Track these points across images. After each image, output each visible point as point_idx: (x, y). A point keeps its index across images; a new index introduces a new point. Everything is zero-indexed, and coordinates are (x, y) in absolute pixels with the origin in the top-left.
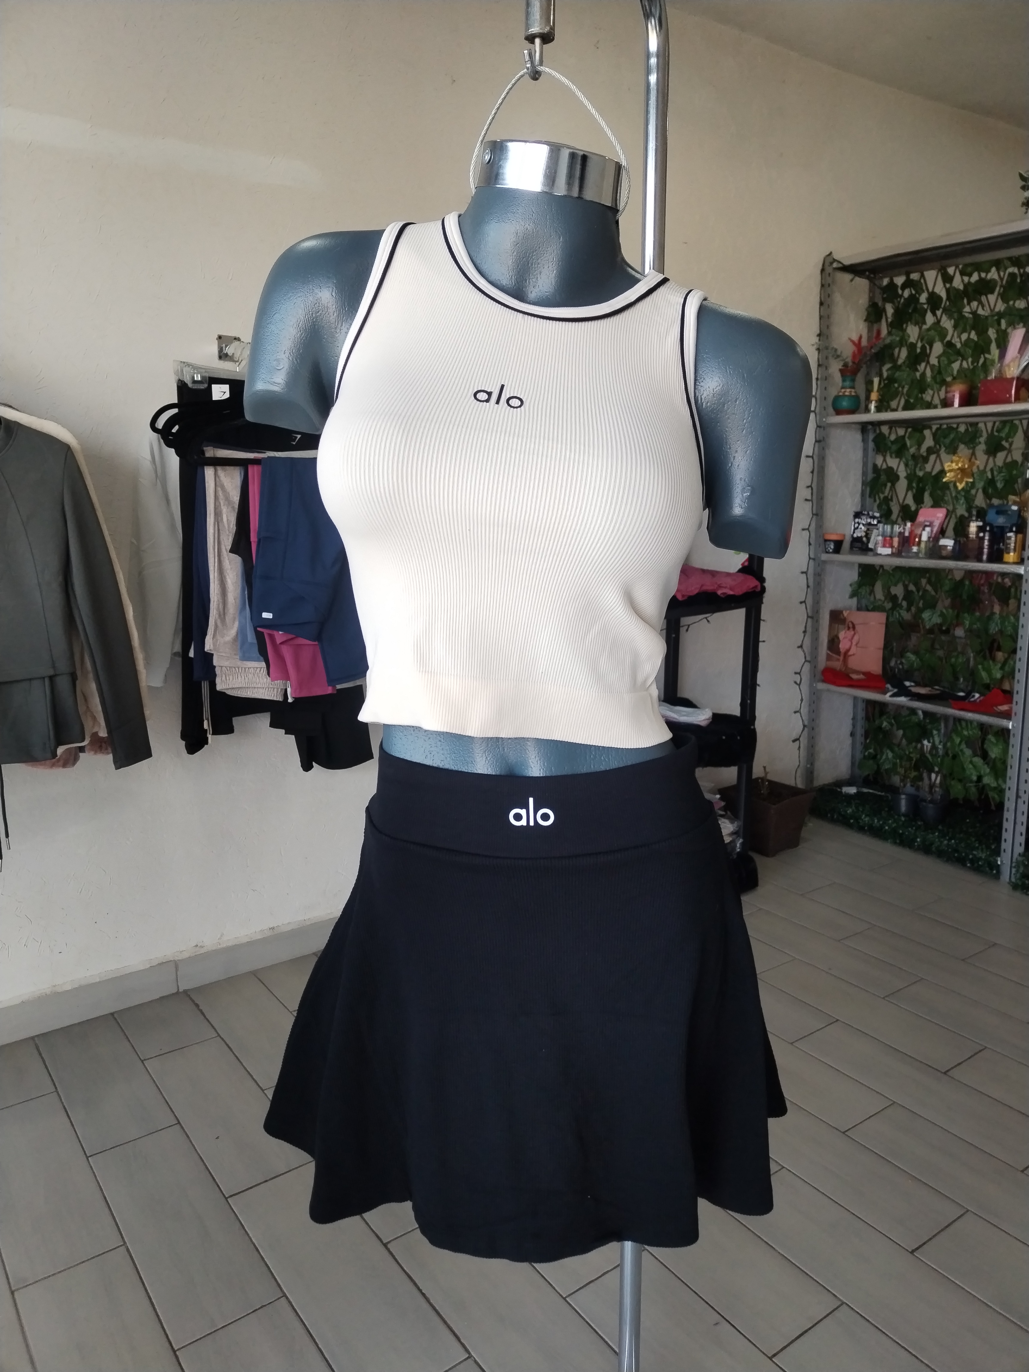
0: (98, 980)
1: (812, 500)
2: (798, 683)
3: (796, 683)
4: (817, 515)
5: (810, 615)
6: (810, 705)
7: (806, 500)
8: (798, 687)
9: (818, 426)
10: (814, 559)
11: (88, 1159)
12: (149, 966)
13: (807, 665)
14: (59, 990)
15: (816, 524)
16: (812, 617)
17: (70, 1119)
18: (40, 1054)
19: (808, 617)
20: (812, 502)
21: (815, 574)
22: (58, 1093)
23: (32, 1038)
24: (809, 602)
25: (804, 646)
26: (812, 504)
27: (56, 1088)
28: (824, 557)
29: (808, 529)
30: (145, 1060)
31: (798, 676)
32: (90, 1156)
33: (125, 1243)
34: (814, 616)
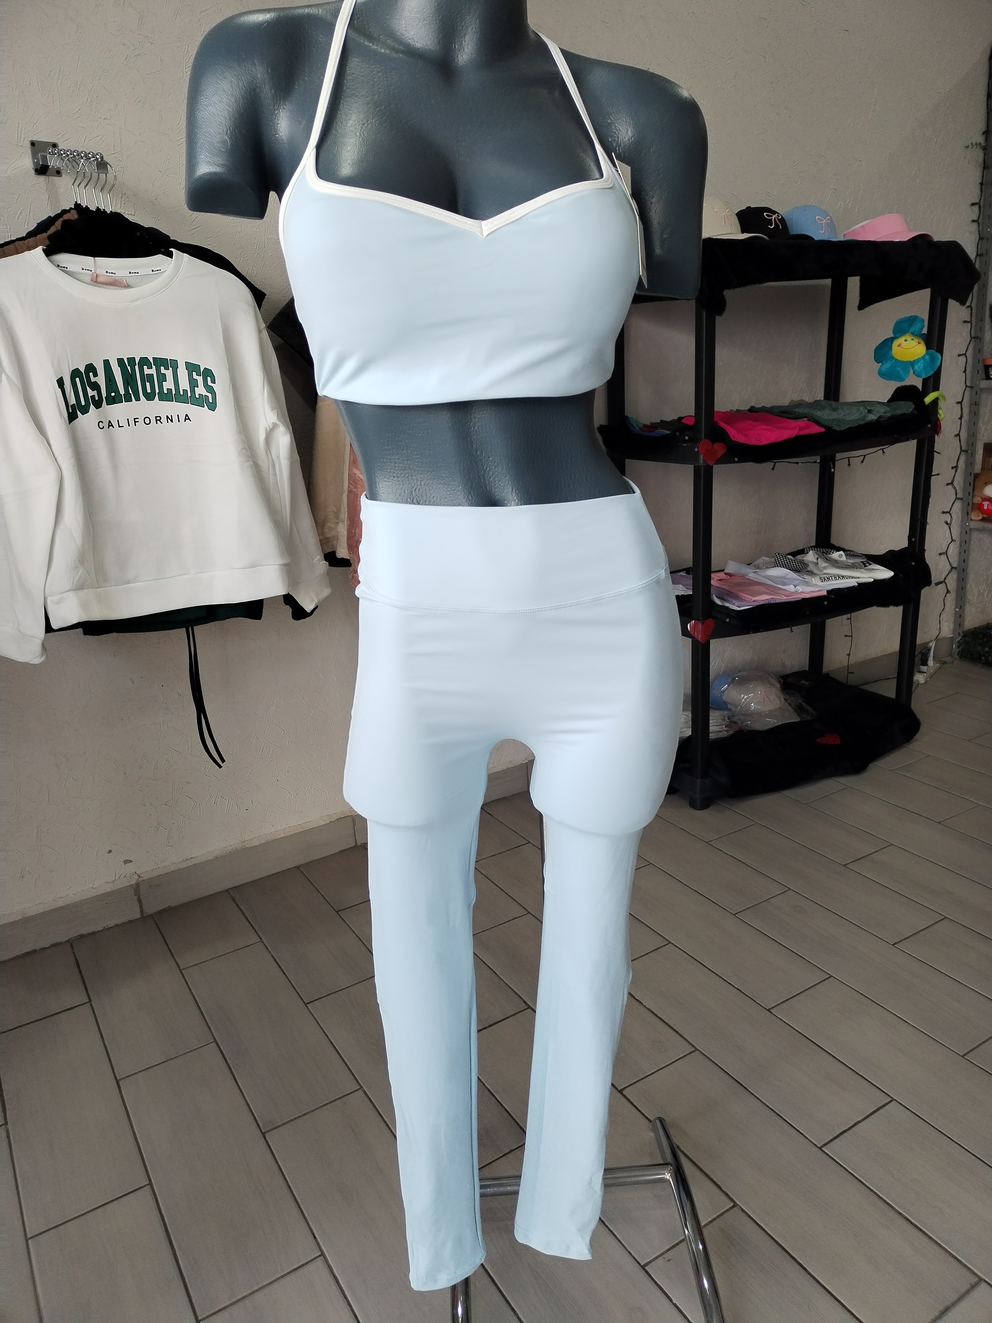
0: (283, 835)
1: (971, 322)
2: (949, 522)
3: (946, 523)
4: (976, 338)
5: (964, 448)
6: (961, 546)
7: (965, 322)
8: (947, 527)
9: (981, 238)
10: (971, 387)
11: (306, 1006)
12: (328, 821)
13: (958, 504)
14: (248, 845)
15: (974, 349)
16: (966, 451)
17: (280, 967)
18: (238, 906)
19: (961, 450)
20: (971, 323)
21: (971, 404)
22: (263, 942)
23: (227, 891)
24: (964, 435)
25: (955, 483)
26: (971, 325)
27: (260, 938)
28: (984, 384)
29: (965, 354)
30: (339, 911)
31: (948, 515)
32: (308, 1003)
33: (361, 1087)
34: (968, 451)
